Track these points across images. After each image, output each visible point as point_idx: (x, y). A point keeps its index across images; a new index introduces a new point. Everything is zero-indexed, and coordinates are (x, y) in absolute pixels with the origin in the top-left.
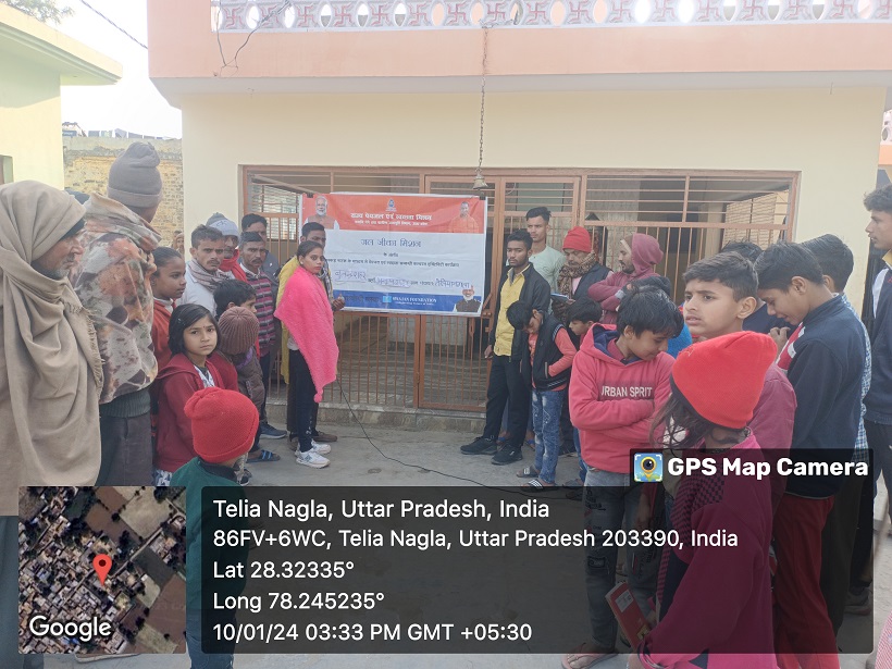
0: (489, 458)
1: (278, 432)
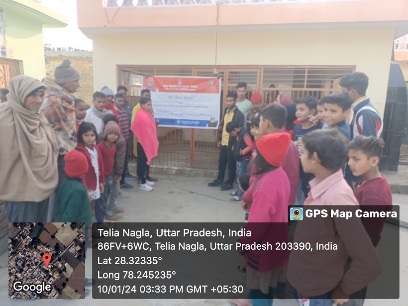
1: (133, 177)
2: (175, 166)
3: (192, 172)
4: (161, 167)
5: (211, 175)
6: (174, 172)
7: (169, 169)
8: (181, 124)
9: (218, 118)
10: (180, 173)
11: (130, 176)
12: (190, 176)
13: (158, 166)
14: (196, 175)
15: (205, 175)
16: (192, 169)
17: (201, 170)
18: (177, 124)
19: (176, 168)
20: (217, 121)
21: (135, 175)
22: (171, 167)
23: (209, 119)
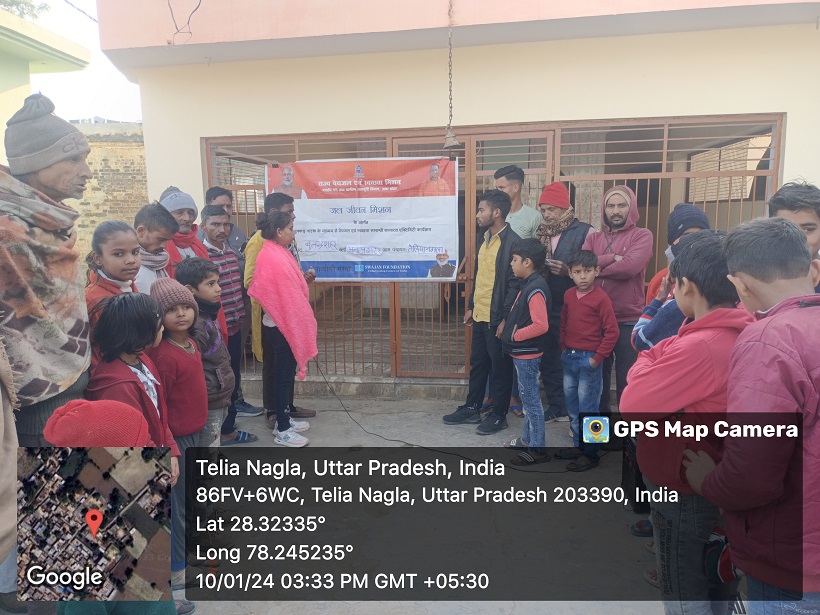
0: (473, 427)
1: (256, 410)
2: (354, 374)
3: (399, 389)
4: (321, 379)
5: (444, 394)
6: (353, 389)
7: (340, 383)
8: (365, 274)
9: (454, 255)
10: (368, 391)
11: (247, 407)
12: (393, 398)
13: (314, 378)
14: (408, 395)
15: (431, 395)
16: (397, 381)
17: (421, 381)
18: (356, 274)
19: (358, 380)
20: (454, 262)
21: (259, 403)
22: (348, 379)
23: (432, 256)
